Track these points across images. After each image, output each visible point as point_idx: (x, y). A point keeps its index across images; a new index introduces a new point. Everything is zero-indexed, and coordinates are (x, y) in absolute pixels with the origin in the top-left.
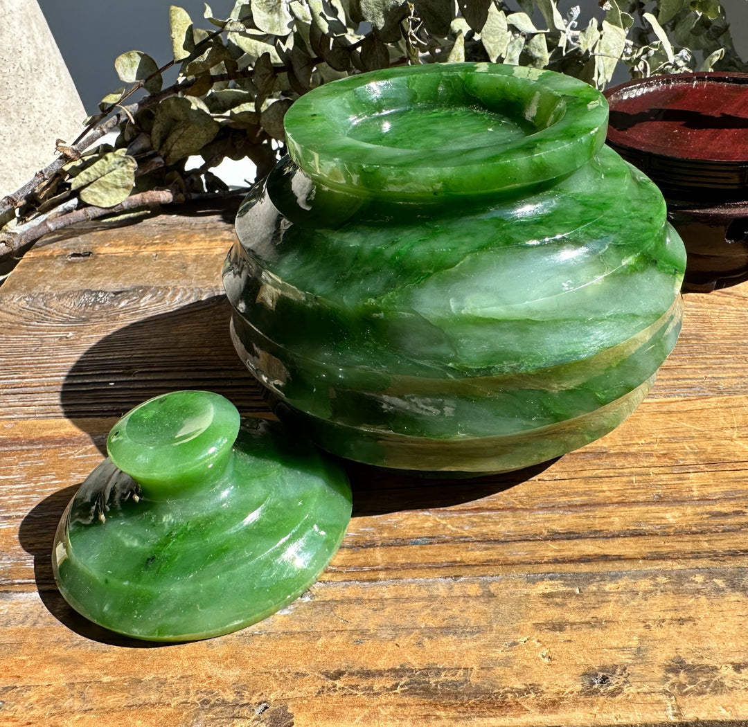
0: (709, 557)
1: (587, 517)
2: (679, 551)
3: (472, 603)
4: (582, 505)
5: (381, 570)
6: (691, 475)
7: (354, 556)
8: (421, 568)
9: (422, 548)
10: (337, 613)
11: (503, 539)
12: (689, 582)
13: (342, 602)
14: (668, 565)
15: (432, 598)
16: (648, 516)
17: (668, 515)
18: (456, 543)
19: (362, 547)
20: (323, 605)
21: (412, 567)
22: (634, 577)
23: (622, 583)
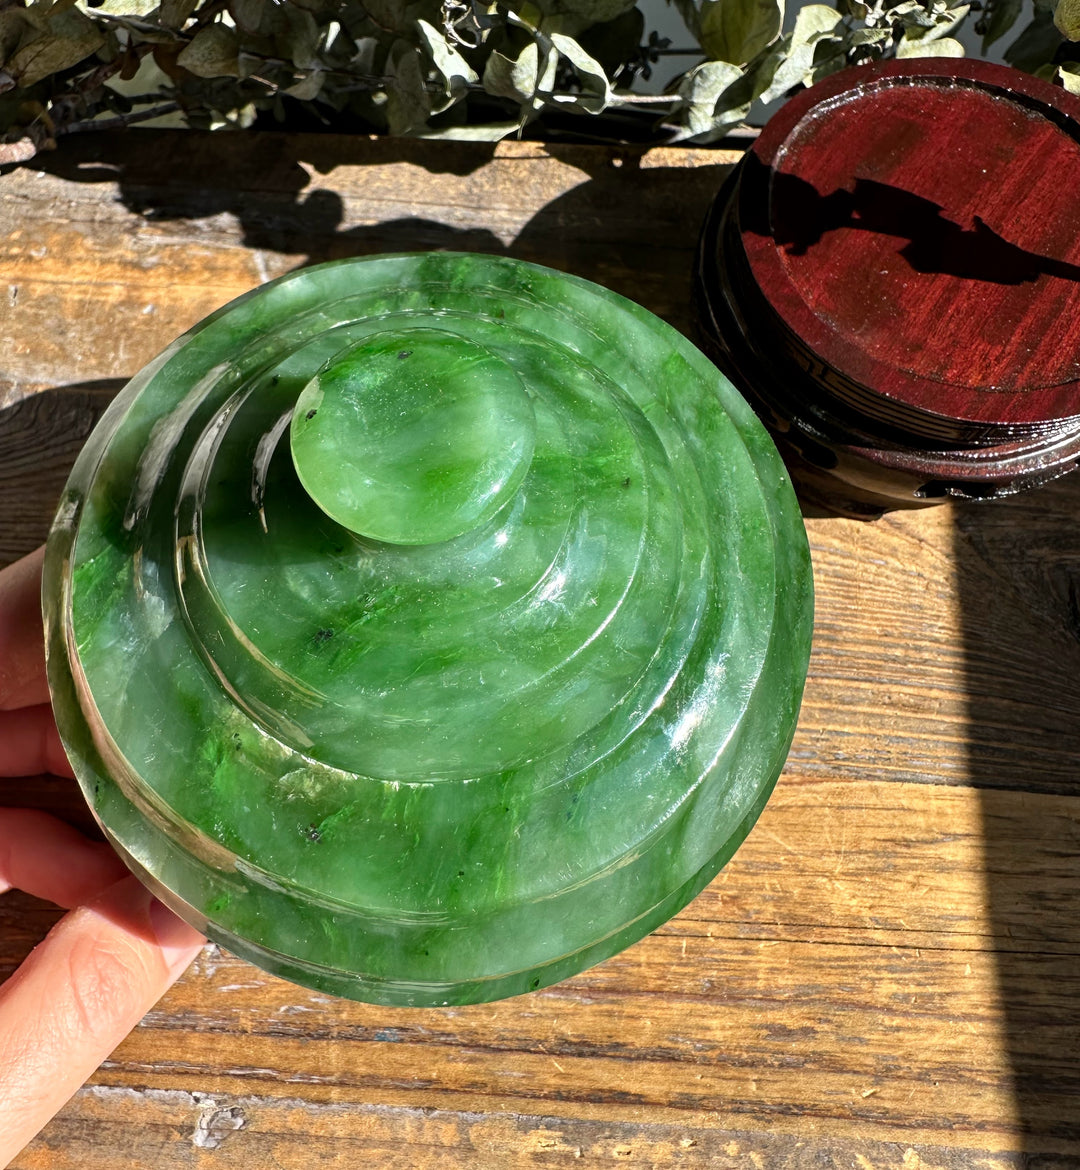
0: (753, 1111)
1: (610, 1014)
2: (717, 1096)
3: (445, 1158)
4: (608, 990)
5: (334, 1085)
6: (761, 945)
7: (302, 1053)
8: (386, 1087)
9: (390, 1049)
10: (275, 1156)
11: (495, 1044)
12: (719, 1153)
13: (282, 1137)
14: (699, 1119)
15: (395, 1143)
16: (692, 1021)
17: (714, 1023)
18: (434, 1044)
19: (312, 1037)
20: (259, 1140)
21: (372, 1082)
22: (652, 1135)
23: (636, 1143)
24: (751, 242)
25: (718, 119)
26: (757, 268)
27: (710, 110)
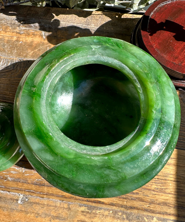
0: (125, 207)
2: (118, 204)
3: (65, 210)
5: (45, 195)
7: (39, 188)
8: (55, 196)
9: (56, 189)
10: (33, 206)
12: (117, 214)
13: (35, 203)
14: (114, 208)
15: (56, 206)
19: (42, 185)
20: (30, 203)
21: (52, 195)
22: (105, 210)
23: (101, 211)
24: (143, 33)
25: (139, 7)
26: (144, 39)
27: (137, 5)
